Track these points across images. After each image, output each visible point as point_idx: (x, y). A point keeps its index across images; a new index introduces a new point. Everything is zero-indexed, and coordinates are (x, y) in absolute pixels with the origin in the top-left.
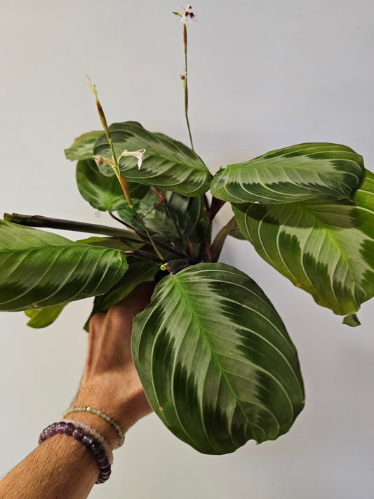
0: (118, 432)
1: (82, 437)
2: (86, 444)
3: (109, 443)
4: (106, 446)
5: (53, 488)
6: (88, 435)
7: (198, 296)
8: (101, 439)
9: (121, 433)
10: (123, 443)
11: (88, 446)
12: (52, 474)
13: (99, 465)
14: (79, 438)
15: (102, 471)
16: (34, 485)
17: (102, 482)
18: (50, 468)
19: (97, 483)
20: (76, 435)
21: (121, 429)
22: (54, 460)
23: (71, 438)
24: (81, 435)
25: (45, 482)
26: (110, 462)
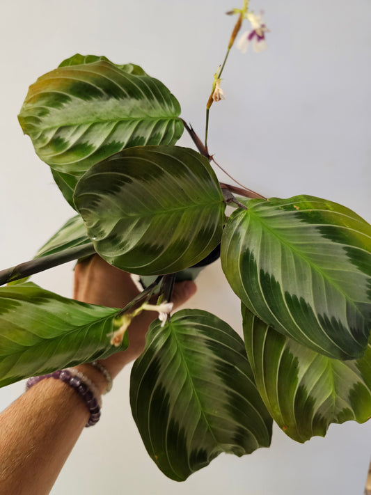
0: (105, 376)
1: (70, 379)
2: (73, 386)
3: (97, 386)
4: (94, 389)
5: (41, 425)
6: (76, 377)
7: (193, 352)
8: (89, 382)
9: (109, 378)
10: (111, 388)
11: (76, 388)
12: (39, 414)
13: (88, 406)
14: (66, 381)
15: (92, 412)
16: (22, 424)
17: (92, 425)
18: (38, 409)
19: (87, 426)
20: (64, 377)
21: (109, 373)
22: (41, 401)
23: (58, 381)
24: (68, 377)
25: (33, 422)
26: (99, 403)
